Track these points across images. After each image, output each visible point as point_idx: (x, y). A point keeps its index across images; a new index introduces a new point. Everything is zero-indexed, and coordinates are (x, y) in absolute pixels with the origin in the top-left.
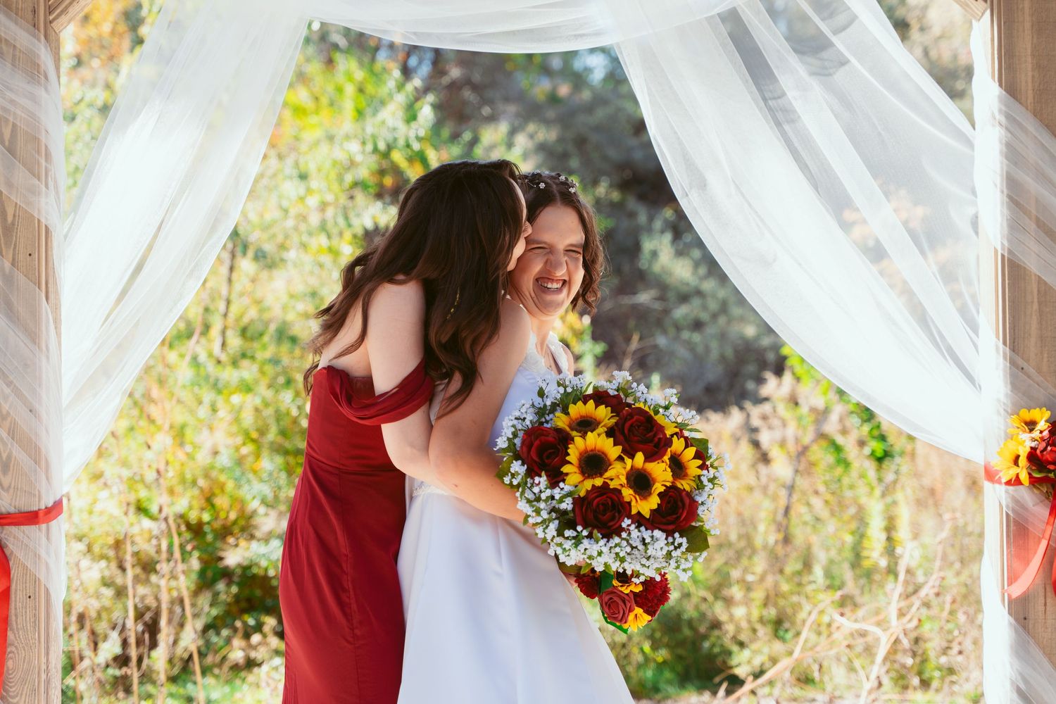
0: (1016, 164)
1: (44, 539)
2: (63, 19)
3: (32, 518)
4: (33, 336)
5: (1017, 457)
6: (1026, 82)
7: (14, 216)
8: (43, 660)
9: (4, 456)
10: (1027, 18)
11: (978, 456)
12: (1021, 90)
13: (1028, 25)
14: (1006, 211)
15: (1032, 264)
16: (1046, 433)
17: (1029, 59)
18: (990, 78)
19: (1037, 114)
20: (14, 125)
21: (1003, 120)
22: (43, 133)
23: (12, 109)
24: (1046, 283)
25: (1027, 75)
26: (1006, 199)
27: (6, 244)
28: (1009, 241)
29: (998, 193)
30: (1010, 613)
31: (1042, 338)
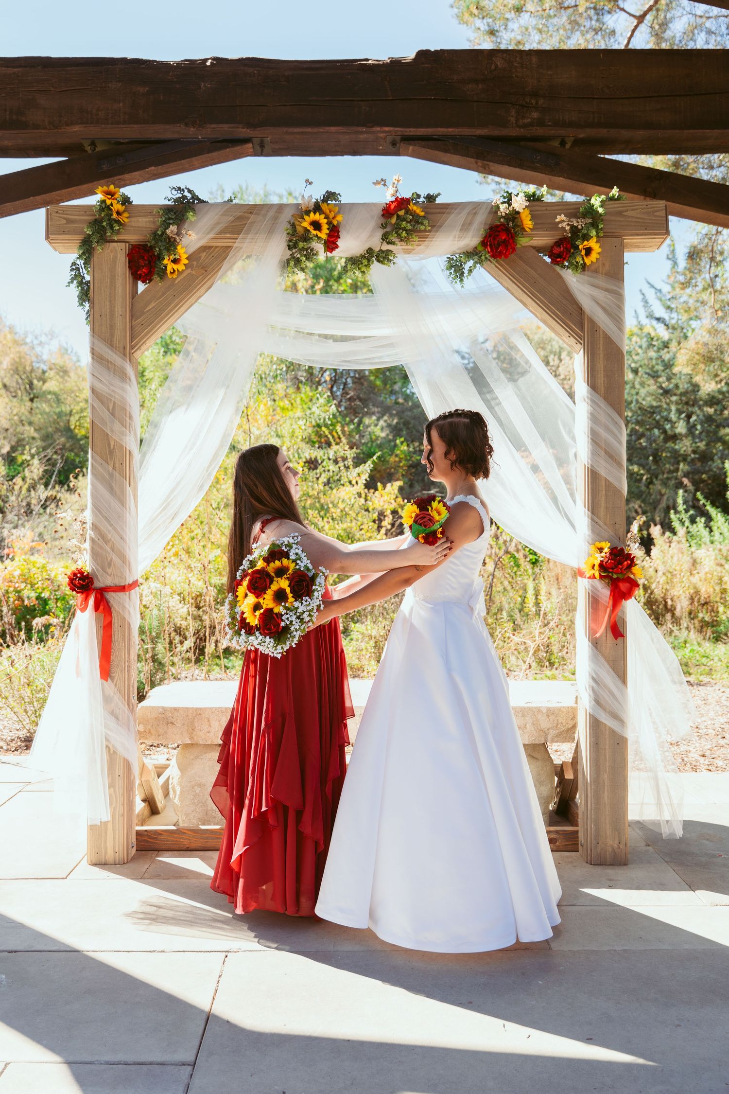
0: (595, 423)
1: (127, 599)
2: (139, 352)
3: (122, 589)
4: (122, 502)
5: (594, 565)
6: (601, 383)
7: (114, 445)
8: (127, 656)
9: (109, 559)
10: (601, 352)
11: (575, 564)
12: (598, 387)
13: (602, 356)
14: (590, 446)
15: (603, 472)
16: (608, 555)
17: (602, 372)
18: (583, 381)
19: (606, 398)
20: (114, 402)
21: (589, 402)
22: (128, 405)
23: (114, 394)
24: (609, 481)
25: (601, 380)
26: (590, 440)
27: (110, 459)
28: (591, 460)
30: (589, 641)
31: (607, 508)
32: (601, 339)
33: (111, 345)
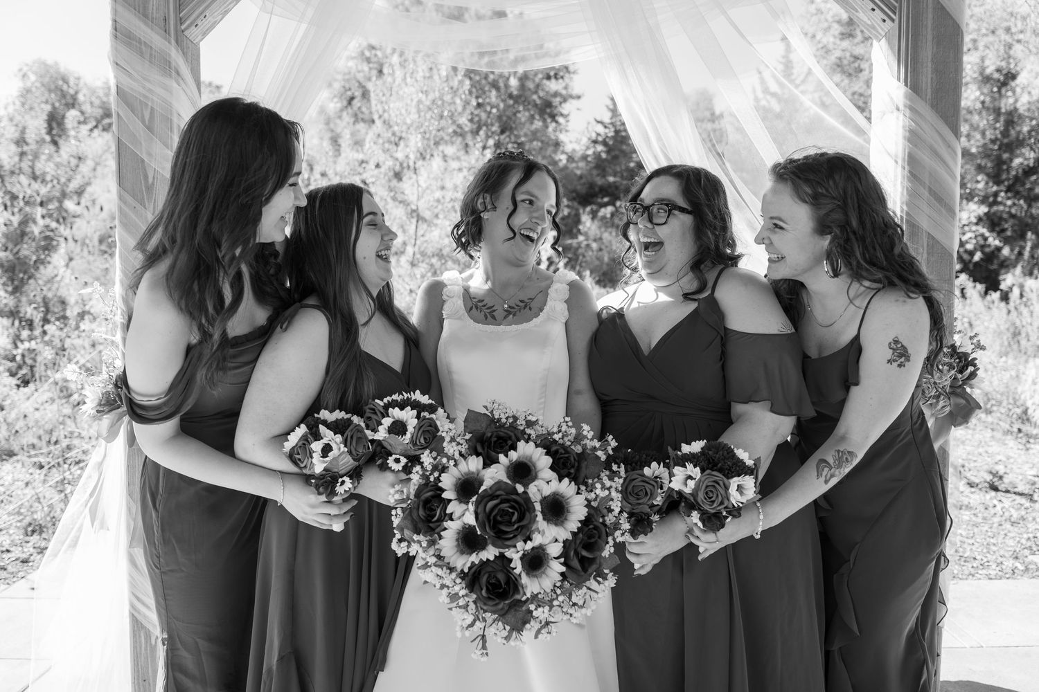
0: (916, 145)
6: (927, 83)
7: (154, 178)
10: (930, 32)
12: (922, 89)
13: (930, 37)
14: (907, 184)
15: (924, 223)
17: (930, 64)
18: (895, 81)
19: (935, 106)
20: (152, 109)
21: (908, 112)
22: (175, 115)
23: (151, 96)
24: (933, 238)
25: (927, 78)
26: (906, 172)
27: (148, 199)
28: (907, 205)
29: (899, 169)
32: (930, 10)
33: (145, 15)
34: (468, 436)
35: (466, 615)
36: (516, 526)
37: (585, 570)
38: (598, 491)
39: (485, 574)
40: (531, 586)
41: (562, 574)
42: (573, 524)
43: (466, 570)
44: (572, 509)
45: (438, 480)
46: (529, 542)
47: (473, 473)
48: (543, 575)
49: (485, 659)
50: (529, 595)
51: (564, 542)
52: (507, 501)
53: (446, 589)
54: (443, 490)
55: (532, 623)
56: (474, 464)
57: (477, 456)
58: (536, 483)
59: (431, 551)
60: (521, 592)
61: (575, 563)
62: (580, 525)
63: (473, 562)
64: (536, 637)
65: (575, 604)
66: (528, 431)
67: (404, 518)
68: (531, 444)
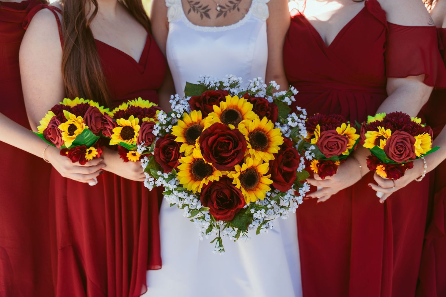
34: (189, 98)
35: (204, 223)
36: (232, 151)
37: (287, 181)
38: (290, 123)
39: (214, 191)
40: (249, 197)
41: (271, 186)
42: (275, 149)
43: (200, 191)
44: (272, 140)
45: (171, 131)
46: (244, 164)
47: (195, 123)
48: (257, 189)
49: (223, 253)
50: (248, 204)
51: (270, 162)
52: (224, 135)
53: (186, 207)
54: (175, 137)
55: (254, 223)
56: (195, 116)
57: (197, 111)
58: (243, 121)
59: (173, 182)
60: (243, 202)
61: (280, 177)
62: (279, 149)
63: (204, 184)
64: (258, 232)
65: (282, 207)
66: (232, 90)
67: (150, 163)
68: (236, 97)
